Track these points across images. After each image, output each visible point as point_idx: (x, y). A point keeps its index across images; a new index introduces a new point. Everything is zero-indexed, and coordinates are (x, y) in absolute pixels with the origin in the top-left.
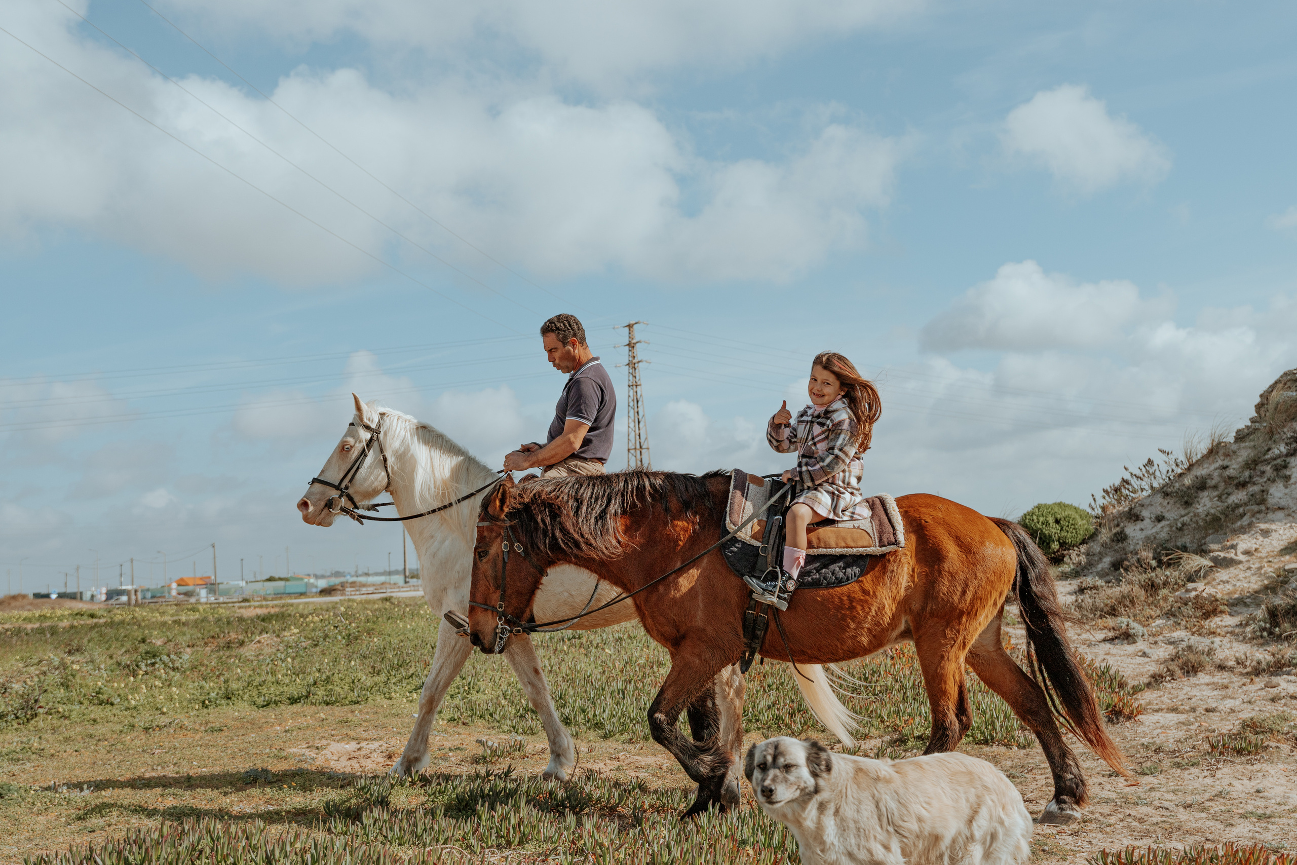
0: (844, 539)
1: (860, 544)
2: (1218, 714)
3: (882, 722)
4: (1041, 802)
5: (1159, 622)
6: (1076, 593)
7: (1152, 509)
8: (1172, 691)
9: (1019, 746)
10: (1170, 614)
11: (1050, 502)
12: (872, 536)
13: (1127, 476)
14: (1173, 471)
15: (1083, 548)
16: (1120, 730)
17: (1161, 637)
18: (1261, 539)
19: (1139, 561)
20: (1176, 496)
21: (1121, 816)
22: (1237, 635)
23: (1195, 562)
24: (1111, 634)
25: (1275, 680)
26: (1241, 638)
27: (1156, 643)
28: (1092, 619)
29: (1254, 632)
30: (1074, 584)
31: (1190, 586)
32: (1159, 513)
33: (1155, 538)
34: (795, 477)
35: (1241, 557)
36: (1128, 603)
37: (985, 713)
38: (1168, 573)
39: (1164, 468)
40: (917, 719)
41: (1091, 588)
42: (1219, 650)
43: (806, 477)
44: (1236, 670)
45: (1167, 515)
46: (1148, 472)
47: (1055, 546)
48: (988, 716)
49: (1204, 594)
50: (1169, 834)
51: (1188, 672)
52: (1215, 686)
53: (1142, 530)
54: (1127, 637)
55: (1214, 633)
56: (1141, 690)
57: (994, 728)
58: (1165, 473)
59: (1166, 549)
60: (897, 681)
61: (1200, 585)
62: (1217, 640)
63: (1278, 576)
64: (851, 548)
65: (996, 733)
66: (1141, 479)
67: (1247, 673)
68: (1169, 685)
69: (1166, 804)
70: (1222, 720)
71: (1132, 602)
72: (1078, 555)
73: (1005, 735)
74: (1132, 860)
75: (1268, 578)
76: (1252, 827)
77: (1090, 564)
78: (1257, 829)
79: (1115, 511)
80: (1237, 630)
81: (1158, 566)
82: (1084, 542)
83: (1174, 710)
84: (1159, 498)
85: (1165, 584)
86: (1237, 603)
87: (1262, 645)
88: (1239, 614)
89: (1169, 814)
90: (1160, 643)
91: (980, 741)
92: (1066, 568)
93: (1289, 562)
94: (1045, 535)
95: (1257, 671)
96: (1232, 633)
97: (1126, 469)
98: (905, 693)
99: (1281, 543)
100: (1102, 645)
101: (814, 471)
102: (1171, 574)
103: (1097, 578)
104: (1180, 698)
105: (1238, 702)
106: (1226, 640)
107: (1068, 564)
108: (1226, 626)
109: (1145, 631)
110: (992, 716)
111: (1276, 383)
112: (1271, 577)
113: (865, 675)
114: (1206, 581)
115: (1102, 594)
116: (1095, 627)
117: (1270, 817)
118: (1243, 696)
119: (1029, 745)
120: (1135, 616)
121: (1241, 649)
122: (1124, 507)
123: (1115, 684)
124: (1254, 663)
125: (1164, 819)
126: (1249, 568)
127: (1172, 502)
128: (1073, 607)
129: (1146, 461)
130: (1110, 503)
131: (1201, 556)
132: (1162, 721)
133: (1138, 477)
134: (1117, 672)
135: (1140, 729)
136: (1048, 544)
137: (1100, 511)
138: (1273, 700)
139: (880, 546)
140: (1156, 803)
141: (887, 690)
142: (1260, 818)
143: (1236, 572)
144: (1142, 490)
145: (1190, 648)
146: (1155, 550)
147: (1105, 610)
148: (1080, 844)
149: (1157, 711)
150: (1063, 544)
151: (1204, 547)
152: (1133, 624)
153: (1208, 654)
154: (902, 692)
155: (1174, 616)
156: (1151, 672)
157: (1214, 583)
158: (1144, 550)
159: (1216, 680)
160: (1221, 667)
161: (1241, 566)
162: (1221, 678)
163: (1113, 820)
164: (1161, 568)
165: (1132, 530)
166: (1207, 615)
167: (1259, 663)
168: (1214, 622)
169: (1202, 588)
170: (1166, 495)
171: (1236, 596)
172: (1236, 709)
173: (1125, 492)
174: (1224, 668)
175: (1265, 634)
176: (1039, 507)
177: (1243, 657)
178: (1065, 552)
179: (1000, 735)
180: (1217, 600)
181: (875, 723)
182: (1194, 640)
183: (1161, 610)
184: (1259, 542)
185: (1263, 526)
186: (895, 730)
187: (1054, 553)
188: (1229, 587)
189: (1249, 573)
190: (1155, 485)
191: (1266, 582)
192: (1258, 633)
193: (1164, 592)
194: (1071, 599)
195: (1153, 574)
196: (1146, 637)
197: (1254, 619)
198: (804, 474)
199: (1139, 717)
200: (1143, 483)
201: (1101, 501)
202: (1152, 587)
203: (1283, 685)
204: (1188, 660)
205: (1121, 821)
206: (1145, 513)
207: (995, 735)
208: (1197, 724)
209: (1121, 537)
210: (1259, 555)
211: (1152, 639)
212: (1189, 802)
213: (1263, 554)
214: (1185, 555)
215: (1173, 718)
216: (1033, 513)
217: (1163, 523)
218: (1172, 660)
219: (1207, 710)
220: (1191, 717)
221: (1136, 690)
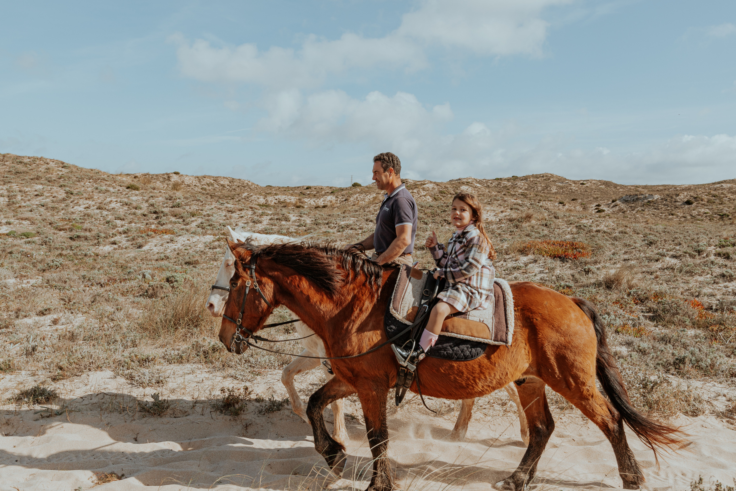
0: (471, 330)
1: (481, 335)
12: (491, 331)
34: (442, 275)
43: (449, 275)
64: (475, 337)
101: (455, 272)
139: (494, 340)
198: (448, 273)
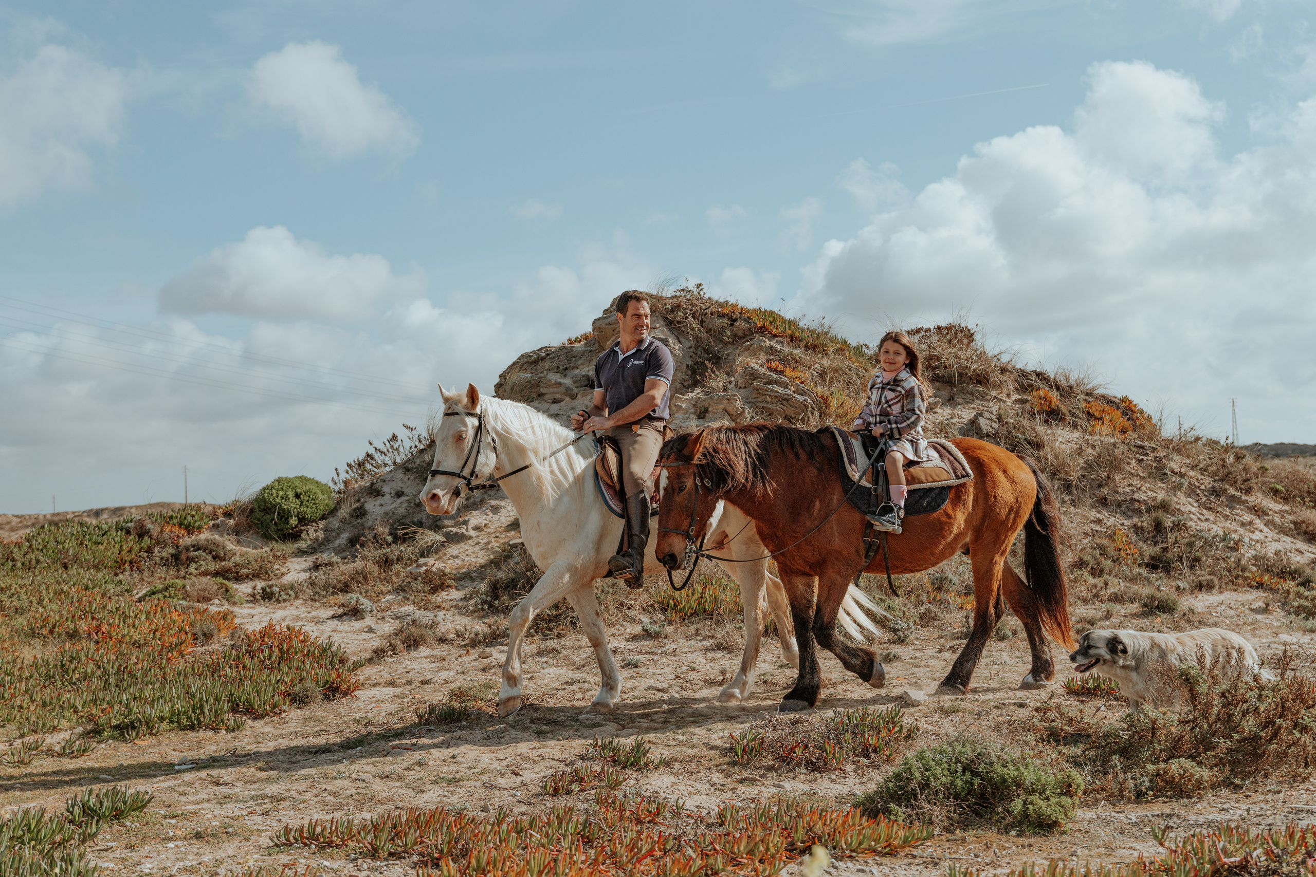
2: (432, 686)
3: (76, 712)
4: (238, 784)
5: (389, 597)
6: (310, 570)
7: (393, 484)
8: (392, 666)
9: (228, 730)
10: (401, 589)
11: (291, 475)
13: (371, 451)
14: (416, 446)
15: (321, 524)
16: (335, 707)
17: (389, 613)
18: (491, 515)
19: (375, 537)
20: (416, 472)
21: (316, 791)
22: (461, 608)
23: (431, 537)
24: (340, 611)
25: (488, 650)
26: (464, 611)
27: (383, 618)
28: (325, 597)
29: (476, 605)
30: (308, 561)
31: (422, 561)
32: (399, 489)
33: (393, 513)
35: (472, 533)
36: (361, 579)
37: (193, 696)
38: (403, 548)
39: (407, 444)
40: (116, 708)
41: (326, 565)
42: (442, 623)
43: (895, 432)
44: (455, 643)
45: (406, 491)
46: (392, 447)
47: (293, 521)
48: (197, 699)
49: (434, 569)
50: (360, 806)
51: (409, 646)
52: (433, 659)
53: (381, 505)
54: (355, 613)
55: (439, 607)
56: (361, 666)
57: (203, 712)
58: (408, 448)
59: (403, 524)
60: (99, 667)
61: (431, 561)
62: (441, 614)
63: (504, 551)
65: (204, 717)
66: (385, 455)
67: (465, 646)
68: (390, 660)
69: (363, 776)
70: (435, 691)
71: (365, 578)
72: (316, 531)
73: (213, 719)
74: (314, 833)
75: (494, 553)
76: (441, 792)
77: (327, 540)
78: (446, 793)
79: (356, 486)
80: (461, 604)
81: (393, 542)
82: (323, 517)
83: (391, 684)
84: (400, 474)
85: (399, 559)
86: (463, 578)
87: (483, 617)
88: (464, 587)
89: (364, 785)
90: (387, 619)
91: (185, 726)
92: (302, 545)
93: (514, 538)
94: (284, 510)
95: (474, 644)
96: (456, 607)
97: (371, 443)
98: (106, 680)
99: (509, 519)
100: (330, 622)
102: (405, 549)
103: (333, 554)
104: (399, 672)
105: (452, 673)
106: (451, 613)
107: (305, 540)
108: (451, 600)
109: (374, 607)
110: (201, 699)
111: (514, 364)
112: (497, 552)
113: (61, 662)
114: (437, 556)
115: (337, 571)
116: (324, 605)
117: (459, 781)
118: (458, 668)
119: (238, 727)
120: (366, 592)
121: (463, 622)
122: (365, 483)
123: (336, 660)
124: (472, 635)
125: (358, 791)
126: (478, 543)
127: (412, 478)
128: (306, 584)
129: (390, 436)
130: (353, 478)
131: (435, 532)
132: (378, 696)
133: (382, 452)
134: (339, 648)
135: (355, 705)
136: (287, 519)
137: (342, 487)
138: (484, 670)
140: (354, 776)
141: (86, 677)
142: (449, 782)
143: (466, 547)
144: (386, 465)
145: (414, 621)
146: (392, 526)
147: (338, 586)
148: (268, 823)
149: (374, 686)
150: (302, 520)
151: (438, 523)
152: (363, 600)
153: (431, 628)
154: (104, 679)
155: (404, 591)
156: (375, 647)
157: (445, 558)
158: (381, 525)
159: (435, 653)
160: (442, 640)
161: (470, 542)
162: (441, 650)
163: (307, 796)
164: (396, 544)
165: (373, 506)
166: (435, 590)
167: (477, 634)
168: (442, 596)
169: (433, 563)
170: (407, 470)
171: (464, 570)
172: (450, 680)
173: (368, 466)
174: (445, 641)
175: (486, 606)
176: (279, 481)
177: (463, 629)
178: (303, 528)
179: (208, 719)
180: (445, 575)
181: (67, 714)
182: (419, 614)
183: (392, 586)
184: (489, 518)
185: (493, 503)
186: (91, 720)
187: (292, 529)
188: (458, 561)
189: (477, 548)
190: (398, 460)
191: (492, 557)
192: (480, 607)
193: (397, 567)
194: (304, 576)
195: (389, 550)
196: (374, 613)
197: (477, 592)
199: (356, 692)
200: (387, 459)
201: (343, 476)
202: (386, 563)
203: (496, 654)
204: (411, 634)
205: (317, 796)
206: (386, 489)
207: (202, 719)
208: (410, 697)
209: (360, 513)
210: (488, 530)
211: (380, 615)
212: (387, 773)
213: (492, 530)
214: (421, 530)
215: (390, 691)
216: (273, 487)
217: (403, 499)
218: (396, 635)
219: (423, 683)
220: (406, 690)
221: (357, 666)
